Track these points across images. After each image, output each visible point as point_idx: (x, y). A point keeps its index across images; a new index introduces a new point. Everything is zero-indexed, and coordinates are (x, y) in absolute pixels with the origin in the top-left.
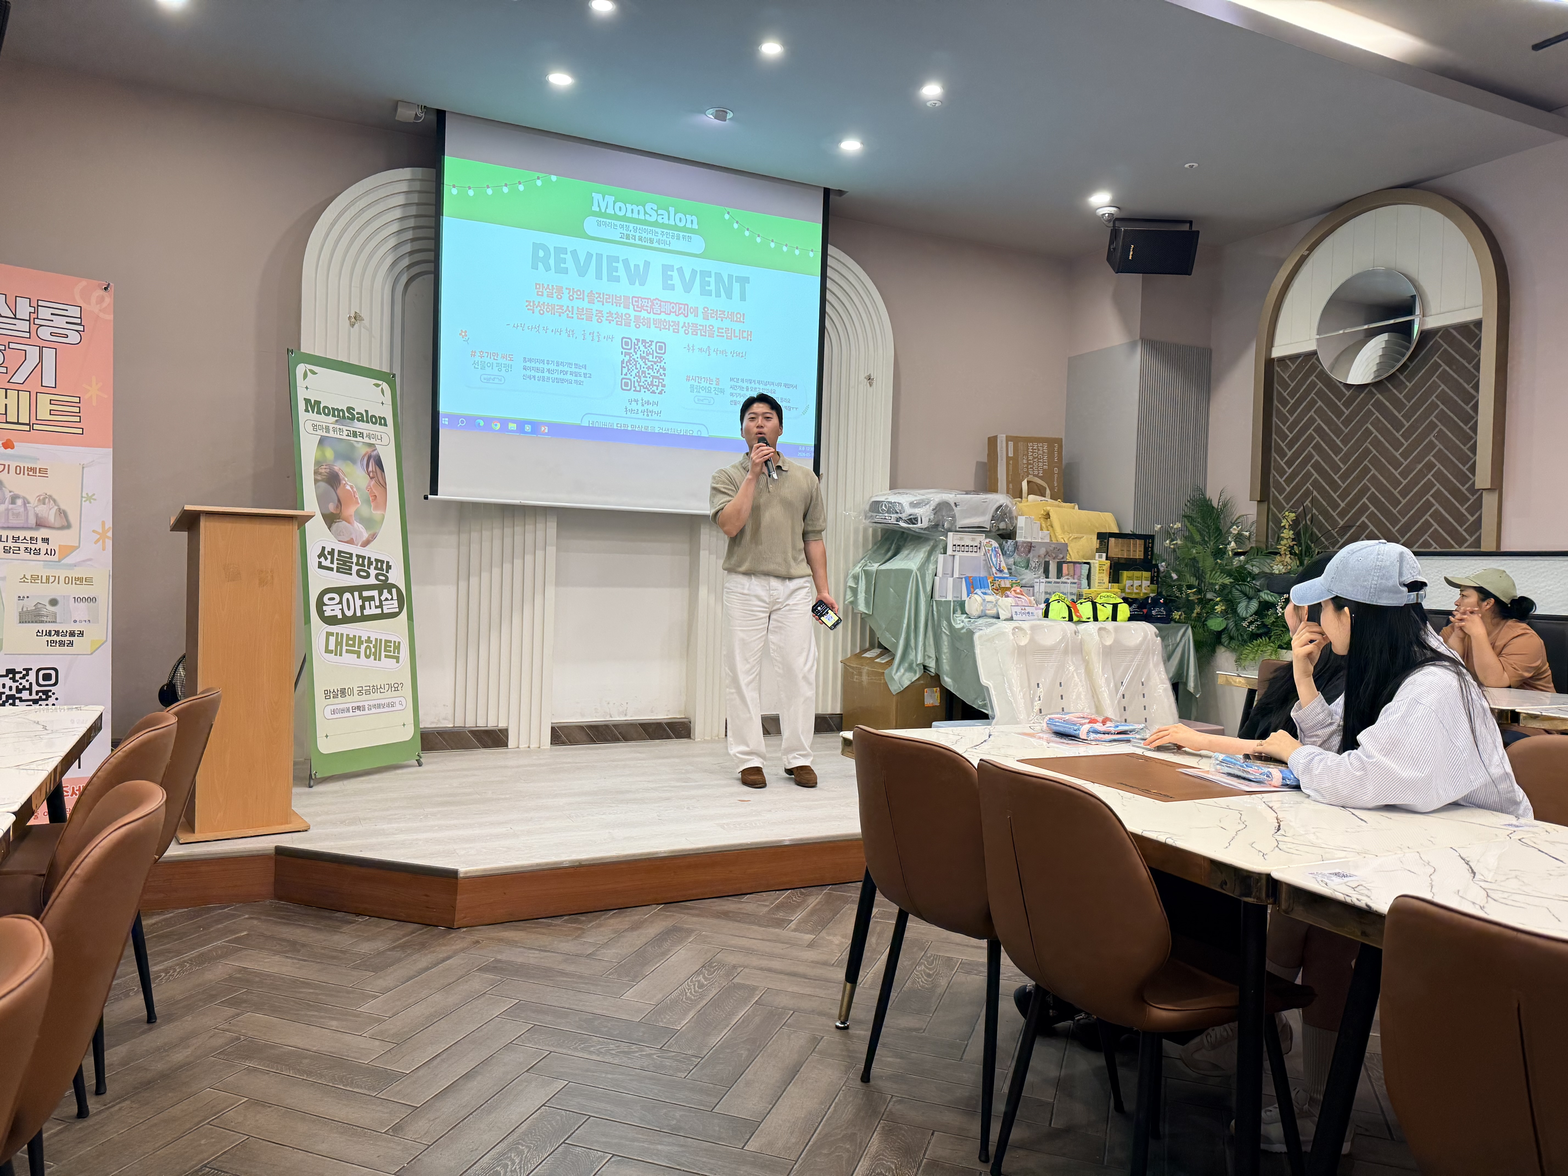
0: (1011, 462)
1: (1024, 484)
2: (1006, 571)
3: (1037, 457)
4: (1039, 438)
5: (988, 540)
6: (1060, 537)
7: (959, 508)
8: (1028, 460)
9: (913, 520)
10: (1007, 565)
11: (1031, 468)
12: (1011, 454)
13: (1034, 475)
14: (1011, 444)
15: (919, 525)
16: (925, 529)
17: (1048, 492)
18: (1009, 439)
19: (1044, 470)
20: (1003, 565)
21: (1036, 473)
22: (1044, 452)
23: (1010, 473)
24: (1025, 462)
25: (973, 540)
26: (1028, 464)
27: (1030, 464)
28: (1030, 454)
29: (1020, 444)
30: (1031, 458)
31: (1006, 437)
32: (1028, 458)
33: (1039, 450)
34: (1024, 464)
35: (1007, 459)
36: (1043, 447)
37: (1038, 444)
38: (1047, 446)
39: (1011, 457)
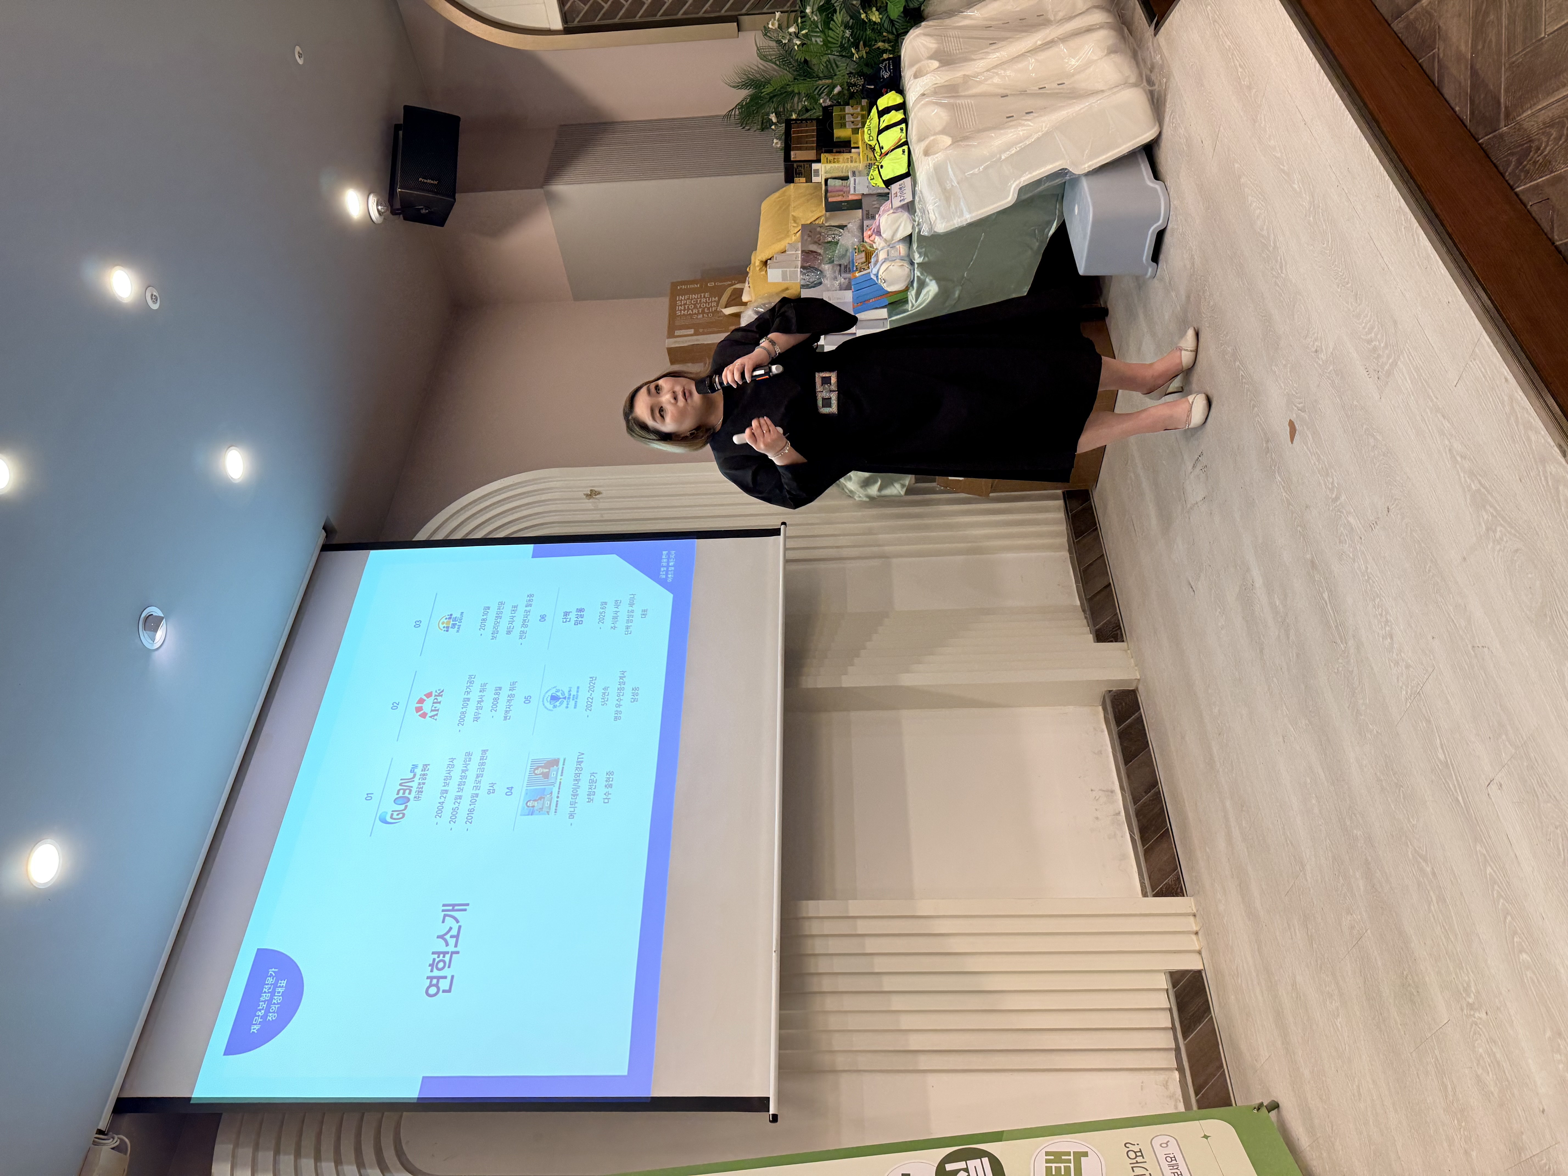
0: (701, 330)
1: (730, 310)
3: (695, 305)
4: (670, 305)
6: (793, 238)
8: (699, 313)
11: (708, 309)
12: (690, 332)
13: (718, 305)
14: (677, 333)
17: (738, 286)
18: (671, 335)
19: (711, 296)
21: (714, 304)
22: (689, 299)
23: (716, 329)
24: (700, 317)
26: (703, 313)
27: (703, 310)
28: (690, 311)
29: (678, 323)
30: (695, 311)
31: (668, 338)
32: (695, 314)
33: (685, 304)
35: (696, 334)
36: (682, 300)
37: (679, 306)
38: (681, 297)
39: (693, 330)
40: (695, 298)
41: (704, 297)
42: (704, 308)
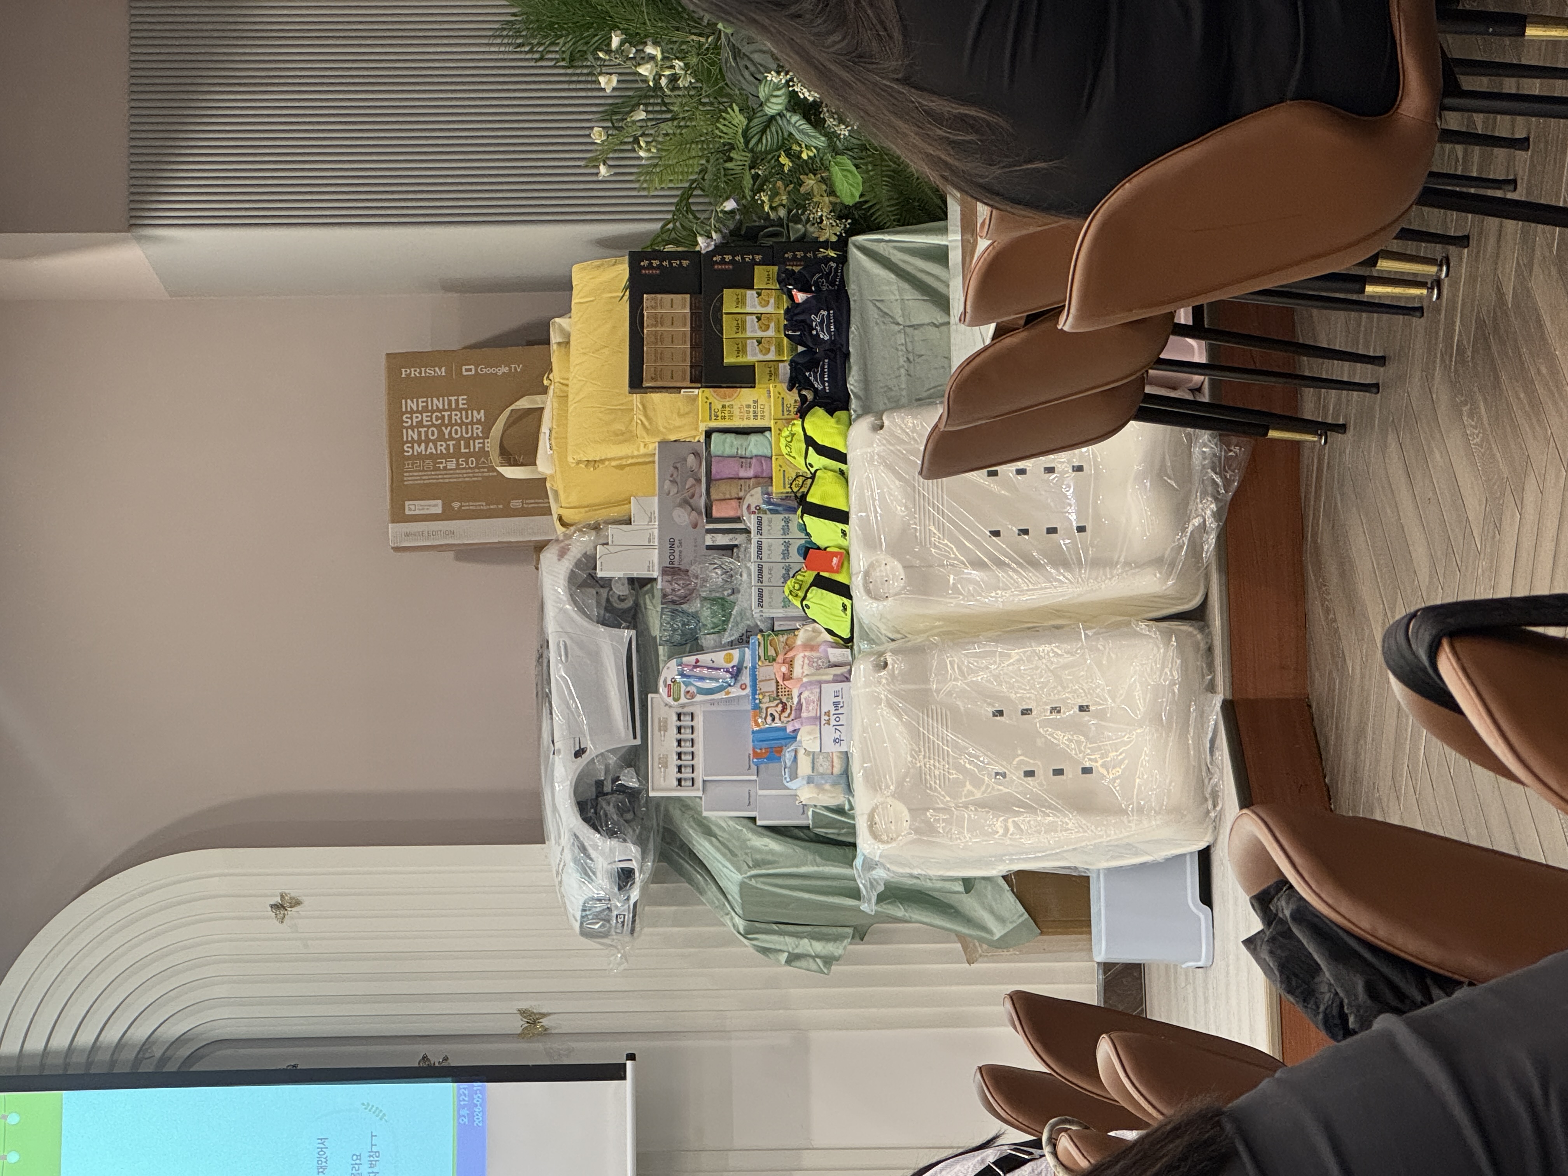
0: (456, 505)
1: (511, 472)
2: (736, 653)
3: (438, 427)
4: (391, 426)
5: (662, 689)
6: (642, 451)
7: (588, 744)
8: (447, 456)
9: (625, 877)
10: (721, 647)
11: (467, 446)
12: (436, 507)
13: (486, 435)
14: (413, 507)
15: (634, 865)
16: (644, 853)
17: (524, 403)
18: (398, 516)
19: (471, 406)
20: (719, 658)
21: (478, 430)
22: (425, 409)
23: (483, 506)
24: (452, 465)
25: (664, 728)
26: (457, 454)
27: (457, 447)
28: (431, 449)
29: (412, 478)
30: (442, 447)
31: (393, 522)
32: (442, 456)
33: (420, 424)
34: (458, 464)
35: (447, 515)
36: (412, 412)
37: (407, 428)
38: (409, 401)
39: (439, 502)
40: (438, 410)
41: (457, 408)
42: (458, 441)
